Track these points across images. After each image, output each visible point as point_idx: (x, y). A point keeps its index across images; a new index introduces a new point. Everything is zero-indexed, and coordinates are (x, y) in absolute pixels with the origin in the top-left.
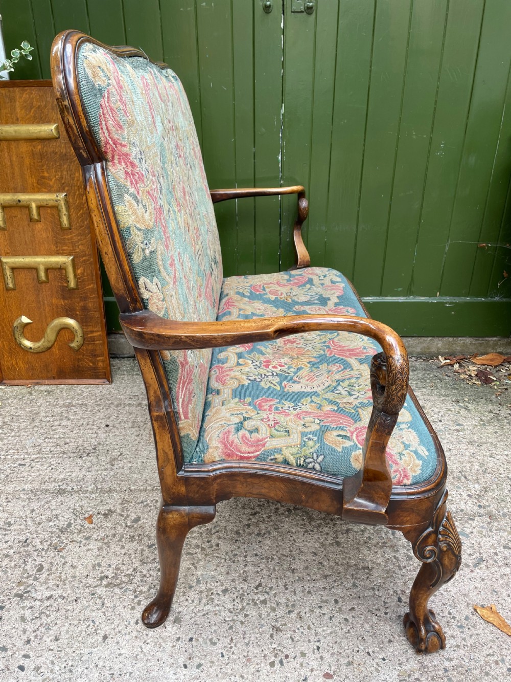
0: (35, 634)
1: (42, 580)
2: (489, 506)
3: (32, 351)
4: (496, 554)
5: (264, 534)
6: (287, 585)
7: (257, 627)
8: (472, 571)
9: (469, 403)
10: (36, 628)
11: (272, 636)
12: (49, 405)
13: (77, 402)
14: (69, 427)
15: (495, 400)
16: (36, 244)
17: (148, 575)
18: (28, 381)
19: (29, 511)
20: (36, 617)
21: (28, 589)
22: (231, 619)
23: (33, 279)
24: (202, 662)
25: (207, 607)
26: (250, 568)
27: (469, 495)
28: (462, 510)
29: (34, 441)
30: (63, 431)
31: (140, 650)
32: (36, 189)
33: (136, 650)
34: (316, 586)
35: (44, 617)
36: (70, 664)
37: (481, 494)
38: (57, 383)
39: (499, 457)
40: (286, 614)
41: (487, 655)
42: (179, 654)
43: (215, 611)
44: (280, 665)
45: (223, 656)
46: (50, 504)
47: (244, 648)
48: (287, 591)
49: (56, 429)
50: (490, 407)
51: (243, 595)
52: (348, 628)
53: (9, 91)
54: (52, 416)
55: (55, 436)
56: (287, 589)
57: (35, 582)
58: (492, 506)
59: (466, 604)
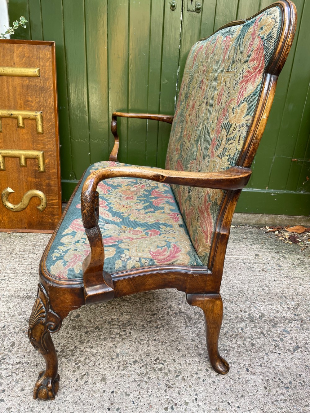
0: (8, 386)
1: (14, 352)
2: (301, 315)
3: (13, 210)
4: (306, 344)
5: (160, 327)
6: (175, 359)
7: (156, 385)
8: (292, 354)
9: (285, 254)
10: (9, 382)
11: (166, 391)
12: (22, 244)
13: (40, 243)
14: (35, 258)
15: (301, 253)
16: (20, 142)
17: (84, 351)
18: (9, 230)
19: (7, 309)
20: (9, 375)
21: (5, 357)
22: (139, 379)
23: (17, 164)
24: (120, 407)
25: (123, 372)
26: (151, 348)
27: (288, 308)
28: (284, 317)
29: (12, 266)
30: (31, 260)
31: (78, 398)
32: (23, 108)
33: (76, 398)
34: (194, 360)
35: (14, 375)
36: (31, 406)
37: (296, 308)
38: (28, 232)
39: (305, 286)
40: (175, 377)
41: (305, 406)
42: (105, 402)
43: (129, 374)
44: (171, 410)
45: (134, 403)
46: (20, 304)
47: (148, 398)
48: (175, 363)
49: (26, 259)
50: (298, 257)
51: (147, 364)
52: (215, 387)
53: (11, 46)
54: (24, 251)
55: (25, 263)
56: (175, 362)
57: (9, 353)
58: (303, 315)
59: (289, 374)
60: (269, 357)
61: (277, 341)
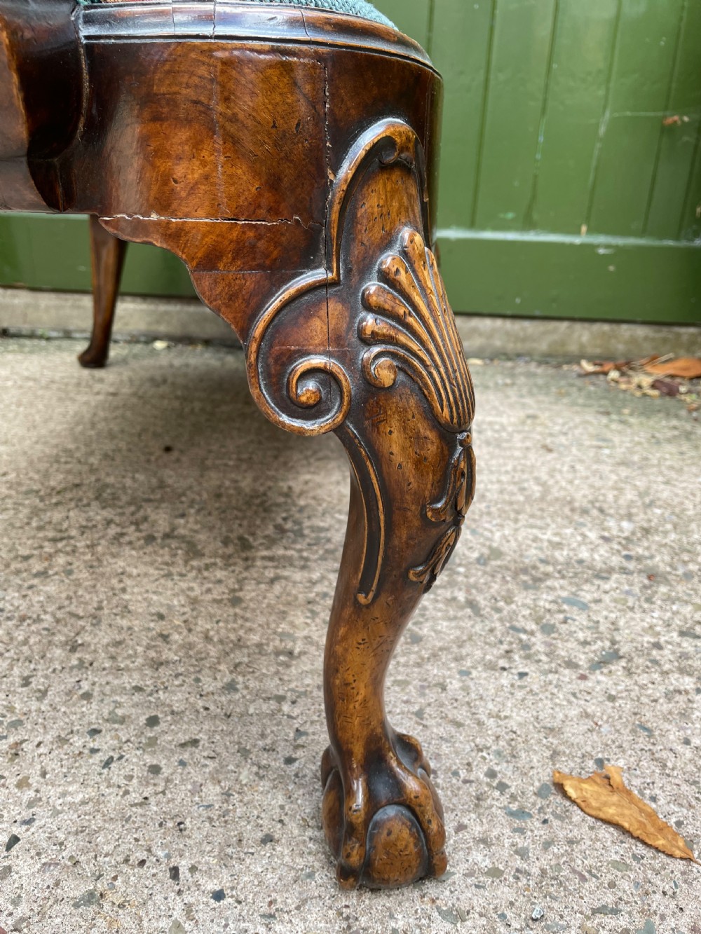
2: (652, 557)
4: (657, 646)
8: (583, 677)
9: (631, 416)
15: (685, 415)
27: (603, 538)
28: (581, 562)
37: (634, 538)
39: (685, 485)
41: (595, 911)
58: (658, 558)
59: (548, 753)
60: (471, 684)
61: (525, 631)
